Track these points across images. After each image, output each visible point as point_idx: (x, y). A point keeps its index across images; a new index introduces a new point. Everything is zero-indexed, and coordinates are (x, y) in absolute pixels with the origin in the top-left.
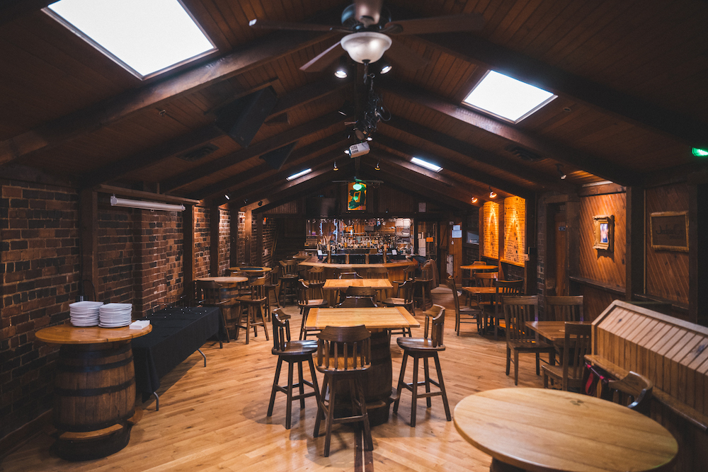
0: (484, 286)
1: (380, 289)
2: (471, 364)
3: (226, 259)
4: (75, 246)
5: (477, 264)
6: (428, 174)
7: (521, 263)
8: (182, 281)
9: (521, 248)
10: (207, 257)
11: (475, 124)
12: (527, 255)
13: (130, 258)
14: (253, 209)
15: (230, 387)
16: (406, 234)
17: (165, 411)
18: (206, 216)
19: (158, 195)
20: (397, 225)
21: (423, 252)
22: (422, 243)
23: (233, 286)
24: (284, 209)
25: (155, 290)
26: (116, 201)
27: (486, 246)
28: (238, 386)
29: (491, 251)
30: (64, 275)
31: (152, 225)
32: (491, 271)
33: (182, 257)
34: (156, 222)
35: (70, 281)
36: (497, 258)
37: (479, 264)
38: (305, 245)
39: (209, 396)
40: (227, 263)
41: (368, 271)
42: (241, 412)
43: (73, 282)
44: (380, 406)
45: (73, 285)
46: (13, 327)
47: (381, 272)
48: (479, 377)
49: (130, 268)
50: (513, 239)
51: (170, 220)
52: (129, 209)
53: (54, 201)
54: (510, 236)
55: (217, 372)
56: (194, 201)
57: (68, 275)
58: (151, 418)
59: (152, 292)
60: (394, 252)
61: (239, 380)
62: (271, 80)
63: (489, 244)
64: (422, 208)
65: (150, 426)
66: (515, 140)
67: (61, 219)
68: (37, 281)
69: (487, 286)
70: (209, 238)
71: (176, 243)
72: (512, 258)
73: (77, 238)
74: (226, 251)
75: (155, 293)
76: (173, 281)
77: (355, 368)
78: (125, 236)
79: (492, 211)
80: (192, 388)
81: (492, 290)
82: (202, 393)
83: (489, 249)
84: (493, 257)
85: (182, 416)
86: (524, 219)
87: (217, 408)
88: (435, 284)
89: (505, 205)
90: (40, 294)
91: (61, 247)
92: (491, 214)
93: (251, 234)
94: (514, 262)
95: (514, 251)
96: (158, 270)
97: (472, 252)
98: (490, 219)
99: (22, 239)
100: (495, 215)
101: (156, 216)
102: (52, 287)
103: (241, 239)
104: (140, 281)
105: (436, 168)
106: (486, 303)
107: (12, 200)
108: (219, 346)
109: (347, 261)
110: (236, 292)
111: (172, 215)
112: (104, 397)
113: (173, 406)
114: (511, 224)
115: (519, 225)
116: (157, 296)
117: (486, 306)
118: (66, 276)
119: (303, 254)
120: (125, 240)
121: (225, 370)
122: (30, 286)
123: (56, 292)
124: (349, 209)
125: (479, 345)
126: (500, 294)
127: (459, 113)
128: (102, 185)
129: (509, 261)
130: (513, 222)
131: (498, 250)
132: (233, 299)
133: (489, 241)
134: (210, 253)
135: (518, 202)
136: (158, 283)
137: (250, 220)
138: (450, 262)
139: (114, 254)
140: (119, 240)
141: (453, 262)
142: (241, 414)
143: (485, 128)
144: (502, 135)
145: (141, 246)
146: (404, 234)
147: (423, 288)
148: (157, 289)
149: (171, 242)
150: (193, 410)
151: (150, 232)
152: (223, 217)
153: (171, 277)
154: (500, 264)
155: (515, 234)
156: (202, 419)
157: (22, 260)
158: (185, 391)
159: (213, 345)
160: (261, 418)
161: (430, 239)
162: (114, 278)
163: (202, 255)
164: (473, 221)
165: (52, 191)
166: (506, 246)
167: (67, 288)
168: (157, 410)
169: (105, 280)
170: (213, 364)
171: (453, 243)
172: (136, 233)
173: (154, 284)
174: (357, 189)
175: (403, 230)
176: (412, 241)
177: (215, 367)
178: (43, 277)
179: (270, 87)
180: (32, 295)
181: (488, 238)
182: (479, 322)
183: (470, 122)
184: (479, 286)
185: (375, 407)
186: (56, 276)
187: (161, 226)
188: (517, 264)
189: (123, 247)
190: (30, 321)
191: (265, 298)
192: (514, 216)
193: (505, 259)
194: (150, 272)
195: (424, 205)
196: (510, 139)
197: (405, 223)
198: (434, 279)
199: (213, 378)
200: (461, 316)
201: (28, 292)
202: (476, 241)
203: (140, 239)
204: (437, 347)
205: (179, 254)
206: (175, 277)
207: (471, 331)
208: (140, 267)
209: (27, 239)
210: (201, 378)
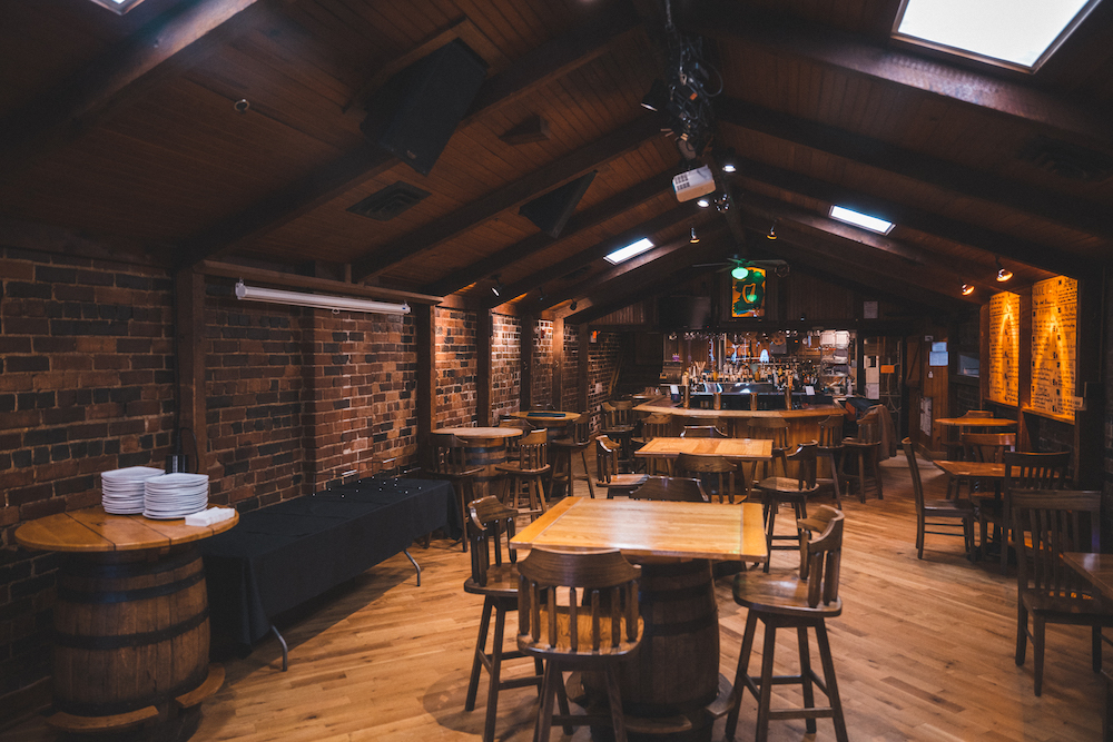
0: (983, 461)
1: (754, 460)
2: (936, 629)
3: (512, 397)
4: (164, 369)
5: (973, 416)
6: (867, 241)
7: (1067, 415)
8: (414, 432)
9: (1068, 385)
10: (470, 393)
11: (927, 87)
12: (1081, 399)
13: (297, 393)
14: (565, 316)
15: (435, 634)
16: (843, 359)
17: (300, 673)
18: (468, 325)
19: (348, 285)
20: (823, 343)
21: (873, 391)
22: (872, 375)
23: (496, 444)
24: (625, 316)
25: (345, 447)
26: (245, 292)
27: (994, 381)
28: (453, 632)
29: (1004, 389)
30: (139, 418)
31: (339, 337)
32: (1004, 429)
33: (413, 393)
34: (348, 332)
35: (152, 429)
36: (1016, 403)
37: (979, 416)
38: (661, 377)
39: (389, 649)
40: (513, 404)
41: (750, 423)
42: (423, 694)
43: (161, 431)
44: (677, 729)
45: (159, 436)
46: (13, 508)
47: (774, 425)
48: (950, 664)
49: (297, 409)
50: (1050, 365)
51: (388, 329)
52: (294, 309)
53: (115, 288)
54: (1044, 359)
55: (433, 599)
56: (434, 298)
57: (148, 420)
58: (266, 686)
59: (340, 450)
60: (810, 391)
61: (458, 621)
62: (453, 23)
63: (1000, 376)
64: (871, 311)
65: (250, 704)
66: (1033, 117)
67: (130, 321)
68: (71, 427)
69: (990, 462)
70: (473, 363)
71: (399, 368)
72: (1048, 405)
73: (170, 354)
74: (510, 384)
75: (346, 452)
76: (394, 433)
77: (596, 648)
78: (283, 354)
79: (1008, 309)
80: (370, 629)
81: (997, 470)
82: (381, 640)
83: (1000, 386)
84: (1008, 402)
85: (317, 687)
86: (1075, 322)
87: (386, 678)
88: (886, 450)
89: (1034, 298)
90: (79, 451)
91: (130, 369)
92: (1005, 317)
93: (563, 356)
94: (1051, 413)
95: (1051, 390)
96: (353, 414)
97: (967, 392)
98: (1002, 328)
99: (34, 353)
100: (1012, 318)
101: (349, 320)
102: (110, 438)
103: (544, 366)
104: (312, 432)
105: (882, 226)
106: (986, 494)
107: (10, 283)
108: (461, 548)
109: (717, 405)
110: (500, 455)
111: (393, 321)
112: (124, 653)
113: (313, 663)
114: (1045, 335)
115: (1063, 337)
116: (352, 457)
117: (984, 502)
118: (143, 421)
119: (652, 393)
120: (284, 361)
121: (449, 596)
122: (58, 435)
123: (119, 447)
124: (735, 315)
125: (966, 585)
126: (1016, 479)
127: (887, 65)
128: (207, 262)
129: (1041, 411)
130: (1051, 330)
131: (1016, 388)
132: (493, 466)
133: (1000, 370)
134: (477, 388)
135: (1062, 287)
136: (353, 436)
137: (561, 334)
138: (926, 410)
139: (256, 385)
140: (272, 360)
141: (931, 410)
142: (419, 699)
143: (953, 95)
144: (999, 108)
145: (312, 372)
146: (837, 358)
147: (861, 459)
148: (350, 446)
149: (389, 367)
150: (344, 676)
151: (333, 348)
152: (505, 328)
153: (390, 426)
154: (1022, 416)
155: (1055, 356)
156: (346, 700)
157: (35, 391)
158: (356, 632)
159: (453, 545)
160: (451, 712)
161: (889, 369)
162: (258, 426)
163: (458, 390)
164: (971, 331)
165: (110, 271)
166: (1035, 381)
167: (146, 442)
168: (285, 670)
169: (237, 428)
170: (434, 582)
171: (931, 375)
172: (305, 350)
173: (342, 438)
174: (740, 278)
175: (835, 351)
176: (853, 371)
177: (437, 587)
178: (87, 422)
179: (458, 41)
180: (60, 453)
181: (1000, 366)
182: (969, 535)
183: (916, 84)
184: (972, 459)
185: (667, 730)
186: (120, 420)
187: (361, 339)
188: (1058, 416)
189: (281, 373)
190: (54, 497)
191: (547, 466)
192: (1053, 318)
193: (1032, 406)
194: (334, 417)
195: (874, 305)
196: (1022, 114)
197: (841, 338)
198: (885, 441)
199: (419, 610)
200: (927, 520)
201: (50, 447)
202: (976, 372)
203: (311, 360)
204: (820, 608)
205: (410, 386)
206: (399, 425)
207: (950, 549)
208: (312, 407)
209: (47, 354)
210: (400, 608)
